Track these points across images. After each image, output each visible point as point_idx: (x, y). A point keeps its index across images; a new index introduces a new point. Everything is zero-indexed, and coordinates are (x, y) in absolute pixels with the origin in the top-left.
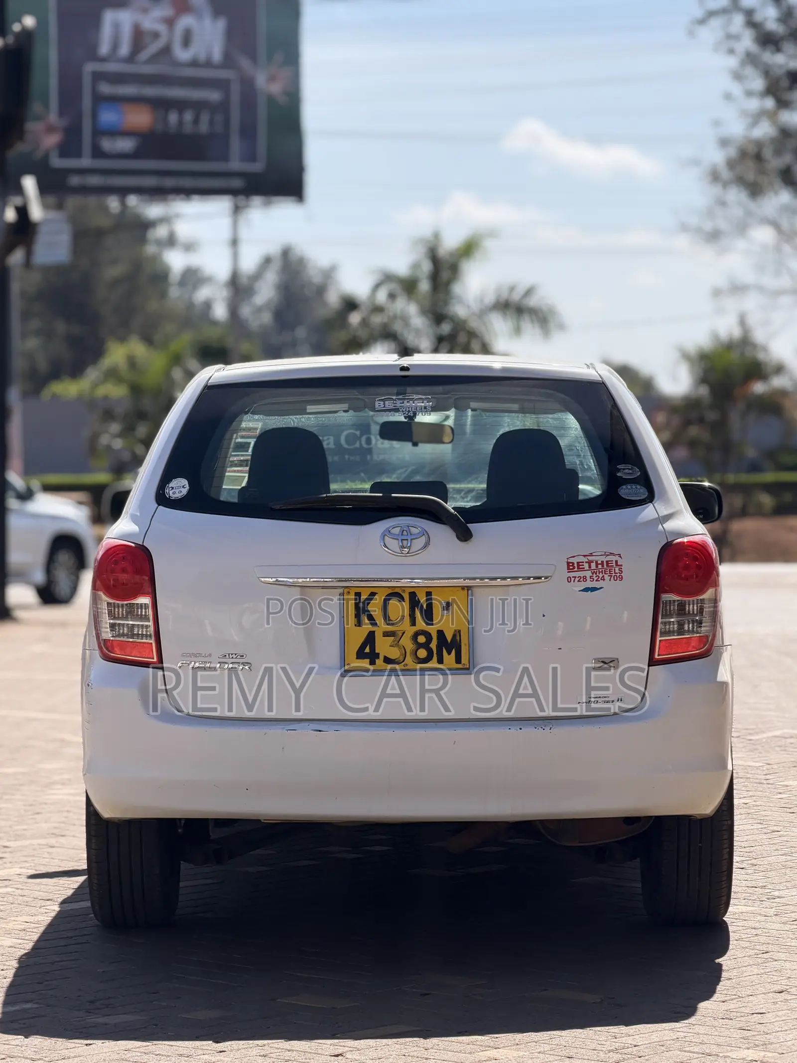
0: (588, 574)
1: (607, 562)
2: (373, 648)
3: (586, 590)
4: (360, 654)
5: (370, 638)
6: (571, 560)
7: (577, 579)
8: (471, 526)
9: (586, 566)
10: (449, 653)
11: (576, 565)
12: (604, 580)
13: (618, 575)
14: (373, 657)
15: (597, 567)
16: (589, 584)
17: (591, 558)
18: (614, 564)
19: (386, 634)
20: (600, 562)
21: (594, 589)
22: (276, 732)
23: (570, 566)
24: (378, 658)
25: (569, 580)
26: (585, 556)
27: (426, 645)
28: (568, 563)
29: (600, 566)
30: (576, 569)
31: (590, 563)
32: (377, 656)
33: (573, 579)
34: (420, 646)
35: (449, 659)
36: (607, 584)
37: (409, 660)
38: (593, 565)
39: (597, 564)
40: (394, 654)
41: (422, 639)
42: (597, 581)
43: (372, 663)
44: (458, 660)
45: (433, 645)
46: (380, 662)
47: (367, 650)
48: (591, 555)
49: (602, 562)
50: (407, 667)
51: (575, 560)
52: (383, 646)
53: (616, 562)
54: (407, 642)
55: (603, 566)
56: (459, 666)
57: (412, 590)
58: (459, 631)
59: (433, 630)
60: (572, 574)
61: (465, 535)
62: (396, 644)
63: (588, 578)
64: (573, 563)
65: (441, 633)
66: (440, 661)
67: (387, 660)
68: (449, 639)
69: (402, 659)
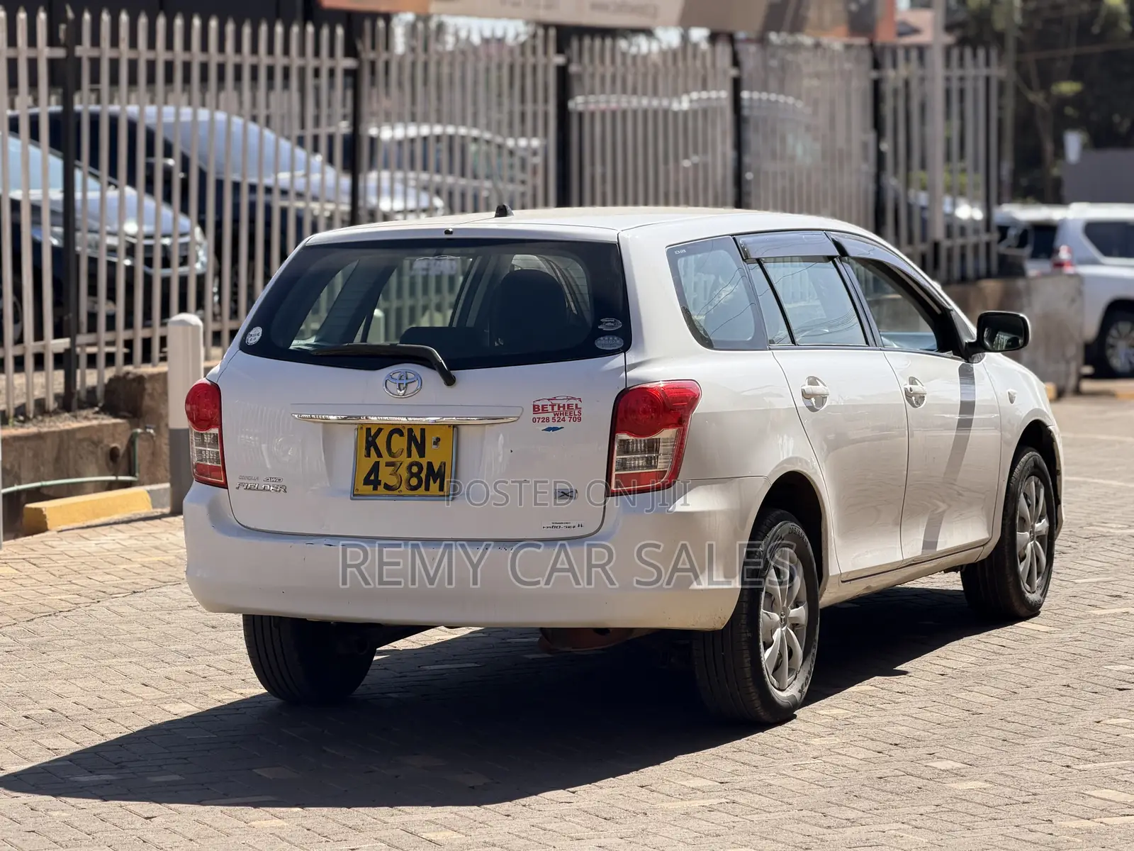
0: (551, 415)
1: (568, 405)
2: (377, 476)
3: (549, 429)
4: (367, 481)
5: (376, 468)
6: (537, 403)
7: (541, 420)
8: (453, 372)
9: (549, 408)
10: (435, 482)
11: (540, 408)
12: (564, 421)
13: (577, 417)
14: (376, 483)
15: (559, 409)
16: (552, 425)
17: (554, 402)
18: (574, 407)
19: (388, 464)
20: (561, 405)
21: (555, 429)
22: (300, 545)
23: (536, 409)
24: (380, 484)
25: (534, 420)
26: (549, 400)
27: (417, 475)
28: (534, 406)
29: (561, 409)
30: (541, 411)
31: (553, 406)
32: (379, 483)
33: (537, 420)
34: (412, 475)
35: (434, 487)
36: (568, 425)
37: (403, 487)
38: (556, 408)
39: (559, 407)
40: (393, 481)
41: (415, 469)
42: (558, 421)
43: (375, 488)
44: (441, 489)
45: (423, 475)
46: (381, 488)
47: (372, 478)
48: (555, 399)
49: (564, 405)
50: (401, 494)
51: (540, 404)
52: (385, 475)
53: (576, 405)
54: (404, 473)
55: (564, 409)
56: (441, 493)
57: (410, 427)
58: (445, 464)
59: (424, 462)
60: (536, 416)
61: (450, 381)
62: (394, 473)
63: (551, 419)
64: (538, 406)
65: (430, 465)
66: (427, 489)
67: (387, 487)
68: (436, 470)
69: (398, 485)
